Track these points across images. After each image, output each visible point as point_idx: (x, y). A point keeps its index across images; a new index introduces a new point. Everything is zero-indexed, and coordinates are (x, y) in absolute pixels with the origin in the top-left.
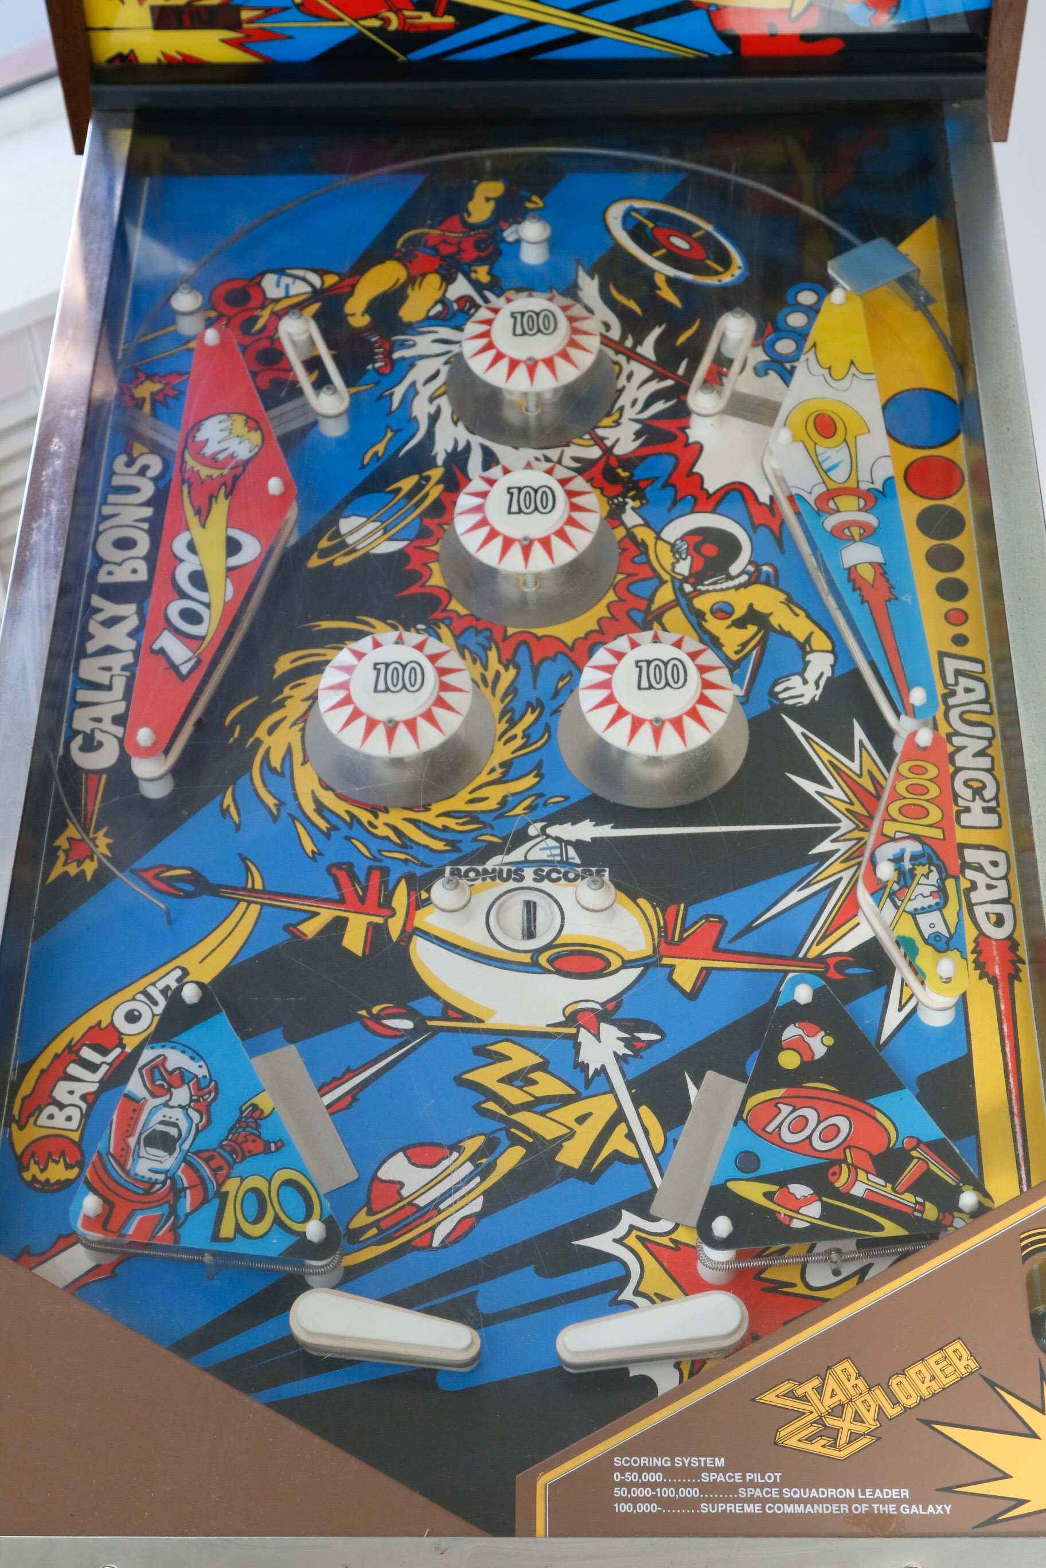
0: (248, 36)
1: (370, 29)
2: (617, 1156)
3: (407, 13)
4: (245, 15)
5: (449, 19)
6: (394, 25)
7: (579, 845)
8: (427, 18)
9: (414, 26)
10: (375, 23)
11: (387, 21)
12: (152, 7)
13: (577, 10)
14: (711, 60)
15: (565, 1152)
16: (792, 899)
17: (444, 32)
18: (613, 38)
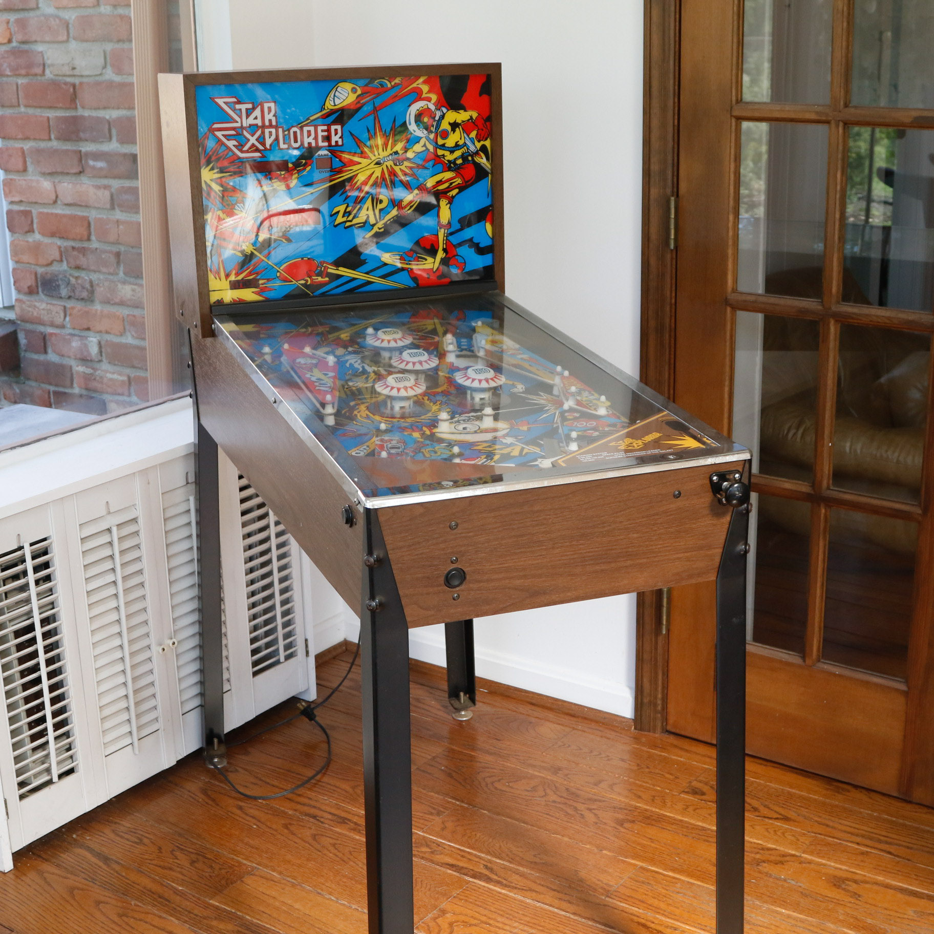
0: (261, 290)
1: (302, 284)
2: (527, 453)
3: (313, 277)
4: (261, 282)
5: (327, 279)
6: (309, 283)
7: (473, 416)
8: (320, 279)
9: (315, 281)
10: (303, 282)
11: (307, 281)
12: (230, 281)
13: (367, 273)
14: (410, 288)
15: (512, 454)
16: (545, 416)
17: (325, 284)
18: (379, 283)
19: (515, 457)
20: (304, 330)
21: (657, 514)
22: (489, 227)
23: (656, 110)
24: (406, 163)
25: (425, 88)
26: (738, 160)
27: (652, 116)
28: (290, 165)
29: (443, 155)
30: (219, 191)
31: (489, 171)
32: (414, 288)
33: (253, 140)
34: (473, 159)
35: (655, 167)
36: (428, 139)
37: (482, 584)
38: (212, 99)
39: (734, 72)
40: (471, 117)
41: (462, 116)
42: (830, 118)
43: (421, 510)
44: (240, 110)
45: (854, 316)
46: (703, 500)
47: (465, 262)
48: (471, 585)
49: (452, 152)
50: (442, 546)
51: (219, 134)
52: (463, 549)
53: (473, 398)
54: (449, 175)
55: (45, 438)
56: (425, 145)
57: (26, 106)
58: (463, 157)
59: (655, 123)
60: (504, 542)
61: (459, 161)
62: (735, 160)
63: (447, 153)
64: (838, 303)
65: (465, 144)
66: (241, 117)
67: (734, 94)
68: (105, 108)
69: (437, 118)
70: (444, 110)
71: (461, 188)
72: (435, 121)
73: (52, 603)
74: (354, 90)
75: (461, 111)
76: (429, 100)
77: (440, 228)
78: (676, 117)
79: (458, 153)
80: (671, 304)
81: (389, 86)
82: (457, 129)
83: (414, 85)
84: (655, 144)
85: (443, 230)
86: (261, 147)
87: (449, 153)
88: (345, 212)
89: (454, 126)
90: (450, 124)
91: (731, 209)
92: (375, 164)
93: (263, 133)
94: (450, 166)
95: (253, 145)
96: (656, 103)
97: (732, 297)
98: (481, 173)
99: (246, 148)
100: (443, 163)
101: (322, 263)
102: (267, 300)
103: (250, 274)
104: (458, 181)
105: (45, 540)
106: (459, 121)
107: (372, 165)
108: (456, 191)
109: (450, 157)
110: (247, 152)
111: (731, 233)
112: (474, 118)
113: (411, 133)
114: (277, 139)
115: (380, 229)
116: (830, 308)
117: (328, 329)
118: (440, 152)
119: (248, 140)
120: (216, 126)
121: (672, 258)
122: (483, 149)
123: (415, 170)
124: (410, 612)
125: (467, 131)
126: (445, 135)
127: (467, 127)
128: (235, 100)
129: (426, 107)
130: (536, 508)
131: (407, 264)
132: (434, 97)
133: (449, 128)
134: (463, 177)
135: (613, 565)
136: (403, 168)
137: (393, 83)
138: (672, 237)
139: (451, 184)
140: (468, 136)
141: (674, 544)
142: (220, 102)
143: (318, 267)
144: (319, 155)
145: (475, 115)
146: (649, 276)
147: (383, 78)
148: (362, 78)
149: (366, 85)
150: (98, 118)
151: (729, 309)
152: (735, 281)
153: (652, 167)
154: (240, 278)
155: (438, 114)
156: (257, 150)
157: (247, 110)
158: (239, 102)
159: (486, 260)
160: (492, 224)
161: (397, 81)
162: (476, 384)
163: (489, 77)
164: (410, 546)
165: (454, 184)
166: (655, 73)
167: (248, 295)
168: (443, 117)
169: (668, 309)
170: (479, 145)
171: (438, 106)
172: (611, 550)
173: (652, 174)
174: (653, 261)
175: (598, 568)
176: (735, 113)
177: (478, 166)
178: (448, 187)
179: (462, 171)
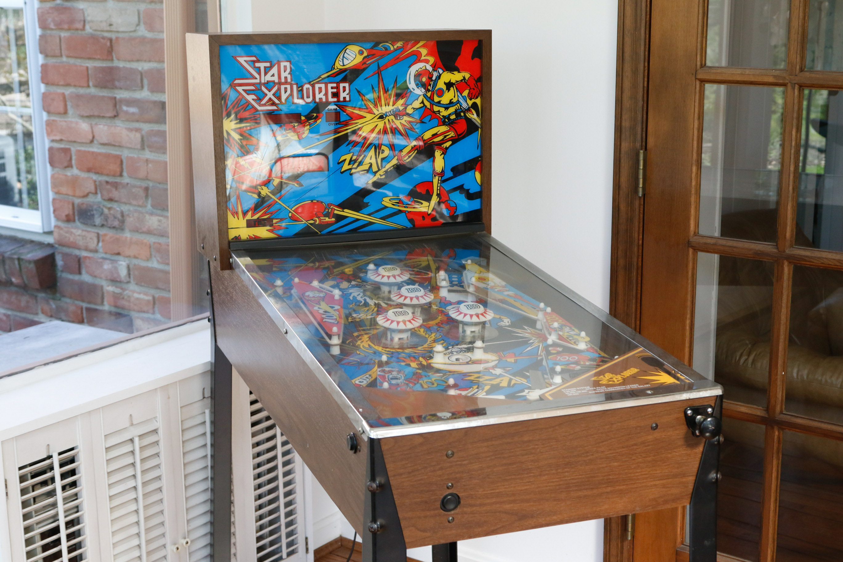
0: (274, 228)
1: (311, 224)
2: (515, 384)
3: (321, 218)
4: (274, 221)
5: (333, 219)
6: (317, 223)
7: (465, 348)
8: (327, 219)
9: (323, 222)
10: (312, 222)
11: (316, 221)
12: (247, 220)
13: (369, 215)
14: (407, 229)
15: (501, 385)
16: (529, 348)
17: (331, 224)
18: (379, 223)
19: (503, 387)
20: (311, 265)
21: (636, 445)
22: (478, 175)
23: (628, 72)
24: (406, 118)
25: (424, 51)
26: (701, 118)
27: (625, 78)
28: (303, 118)
29: (439, 111)
30: (239, 139)
31: (479, 126)
32: (411, 229)
33: (270, 95)
34: (465, 115)
35: (626, 124)
36: (425, 96)
37: (474, 508)
38: (235, 58)
39: (699, 39)
40: (464, 78)
41: (456, 77)
42: (787, 82)
43: (421, 440)
44: (259, 68)
45: (807, 259)
46: (677, 432)
47: (456, 206)
48: (465, 509)
49: (447, 108)
50: (439, 473)
51: (240, 89)
52: (458, 475)
53: (464, 331)
54: (443, 129)
55: (76, 356)
56: (423, 102)
57: (68, 57)
58: (457, 113)
59: (627, 84)
60: (495, 469)
61: (453, 117)
62: (699, 118)
63: (442, 109)
64: (791, 246)
65: (458, 102)
66: (259, 74)
67: (699, 59)
68: (138, 61)
69: (434, 78)
70: (441, 71)
71: (454, 141)
72: (432, 80)
73: (77, 507)
74: (361, 53)
75: (456, 73)
76: (427, 61)
77: (435, 176)
78: (646, 79)
79: (452, 110)
80: (638, 246)
81: (392, 49)
82: (452, 88)
83: (414, 49)
84: (627, 103)
85: (437, 177)
86: (277, 101)
87: (444, 109)
88: (351, 160)
89: (449, 85)
90: (445, 83)
91: (694, 162)
92: (379, 118)
93: (279, 89)
94: (445, 121)
95: (270, 99)
96: (628, 67)
97: (693, 239)
98: (472, 128)
99: (264, 102)
100: (438, 118)
101: (329, 205)
102: (280, 237)
103: (265, 214)
104: (452, 134)
105: (72, 449)
106: (453, 81)
107: (375, 119)
108: (450, 143)
109: (444, 113)
110: (264, 105)
111: (694, 183)
112: (467, 78)
113: (411, 92)
114: (291, 94)
115: (381, 175)
116: (784, 251)
117: (333, 264)
118: (436, 109)
119: (266, 95)
120: (237, 82)
121: (640, 205)
122: (475, 106)
123: (414, 124)
124: (407, 533)
125: (460, 90)
126: (440, 93)
127: (460, 86)
128: (254, 59)
129: (424, 68)
130: (526, 438)
131: (405, 207)
132: (432, 60)
133: (444, 87)
134: (456, 131)
135: (595, 491)
136: (403, 122)
137: (395, 47)
138: (641, 186)
139: (445, 137)
140: (461, 94)
141: (651, 472)
142: (242, 60)
143: (326, 209)
144: (328, 110)
145: (467, 75)
146: (618, 220)
147: (387, 42)
148: (369, 41)
149: (372, 48)
150: (131, 69)
151: (691, 251)
152: (697, 225)
153: (623, 124)
154: (256, 217)
155: (435, 74)
156: (274, 104)
157: (265, 67)
158: (258, 61)
159: (475, 205)
160: (481, 172)
161: (399, 44)
162: (467, 319)
163: (480, 42)
164: (409, 473)
165: (447, 137)
166: (628, 40)
167: (263, 232)
168: (439, 77)
169: (636, 249)
170: (470, 103)
171: (435, 67)
172: (594, 477)
173: (623, 130)
174: (623, 207)
175: (580, 493)
176: (699, 76)
177: (469, 121)
178: (443, 140)
179: (455, 126)
